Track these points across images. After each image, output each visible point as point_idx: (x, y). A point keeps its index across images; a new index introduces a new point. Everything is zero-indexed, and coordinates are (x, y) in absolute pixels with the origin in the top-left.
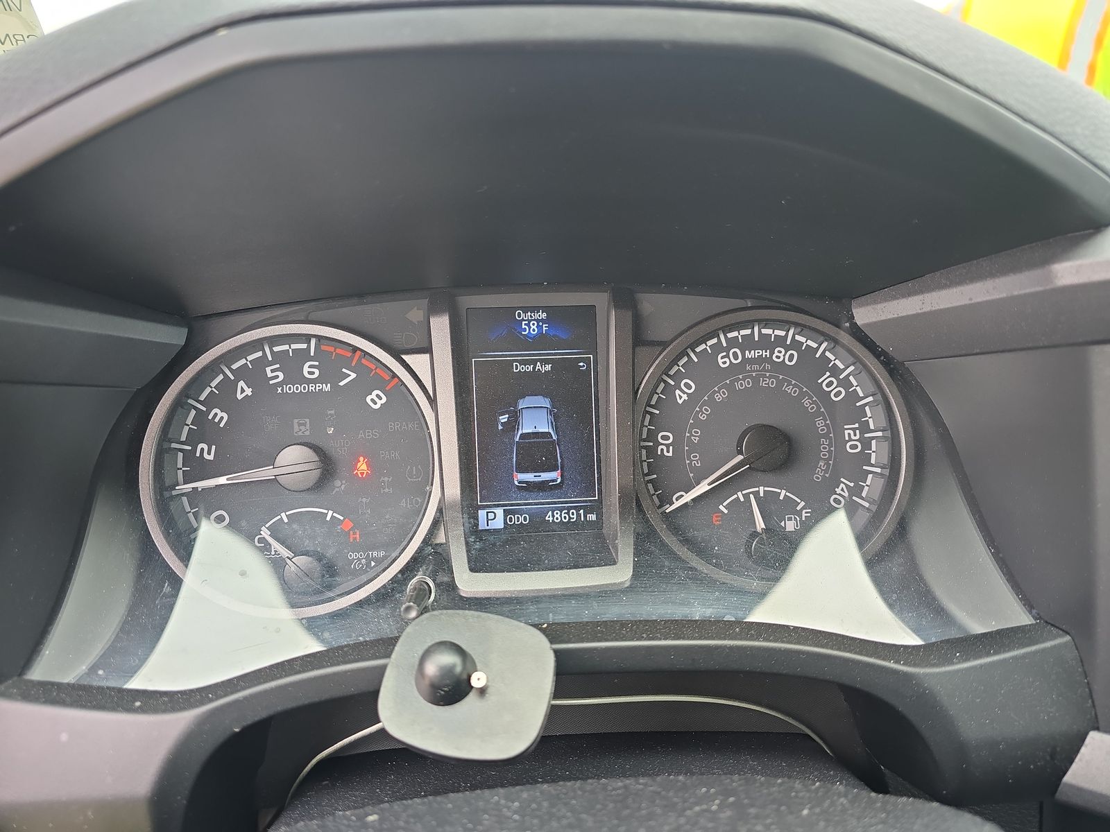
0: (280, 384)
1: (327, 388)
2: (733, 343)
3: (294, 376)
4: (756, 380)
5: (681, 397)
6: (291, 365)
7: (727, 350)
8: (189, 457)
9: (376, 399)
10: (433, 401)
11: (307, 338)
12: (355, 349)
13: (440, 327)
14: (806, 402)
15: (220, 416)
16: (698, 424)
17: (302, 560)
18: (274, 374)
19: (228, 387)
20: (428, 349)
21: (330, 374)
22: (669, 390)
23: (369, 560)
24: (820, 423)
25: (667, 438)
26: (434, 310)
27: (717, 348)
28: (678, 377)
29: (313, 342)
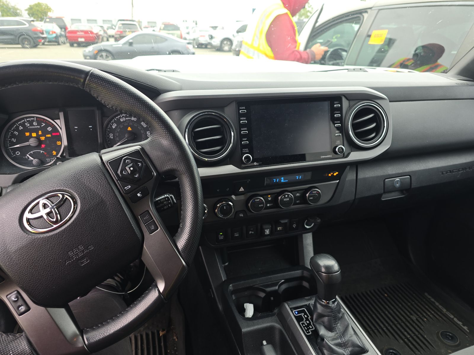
0: (29, 126)
1: (39, 127)
2: (123, 117)
3: (31, 124)
4: (128, 123)
5: (114, 127)
6: (31, 123)
7: (122, 118)
8: (10, 141)
9: (50, 129)
10: (61, 129)
11: (34, 117)
12: (44, 119)
13: (61, 115)
14: (139, 127)
15: (16, 133)
16: (117, 132)
17: (36, 160)
18: (27, 125)
19: (17, 127)
20: (59, 119)
21: (39, 124)
22: (111, 126)
23: (51, 160)
24: (142, 131)
25: (111, 135)
26: (60, 111)
27: (120, 118)
28: (113, 123)
29: (35, 118)
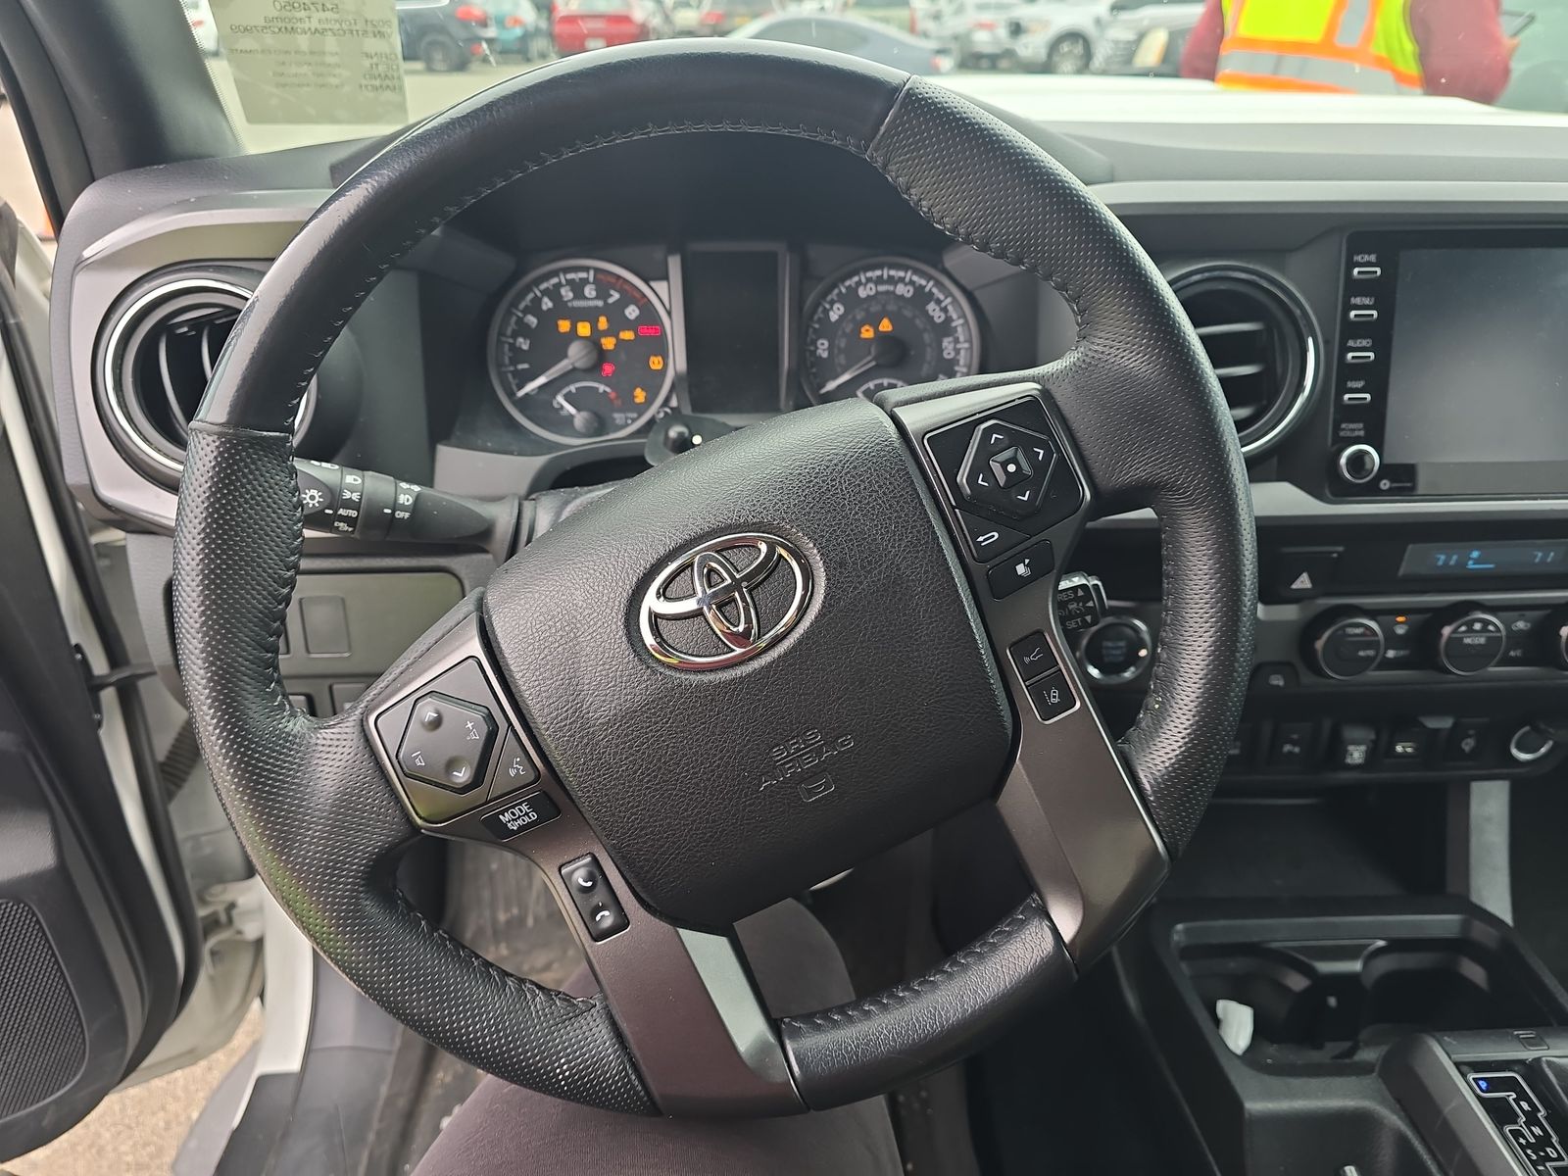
0: (570, 301)
1: (600, 303)
2: (869, 280)
3: (579, 294)
4: (884, 306)
5: (834, 316)
6: (578, 288)
7: (865, 285)
8: (513, 348)
9: (632, 312)
10: (669, 313)
11: (586, 269)
12: (619, 277)
13: (674, 265)
14: (918, 322)
15: (532, 320)
16: (844, 334)
17: (584, 414)
18: (567, 293)
19: (537, 301)
20: (665, 277)
21: (602, 294)
22: (826, 312)
23: (627, 418)
24: (927, 337)
25: (823, 344)
26: (671, 251)
27: (859, 283)
28: (832, 303)
29: (592, 273)
